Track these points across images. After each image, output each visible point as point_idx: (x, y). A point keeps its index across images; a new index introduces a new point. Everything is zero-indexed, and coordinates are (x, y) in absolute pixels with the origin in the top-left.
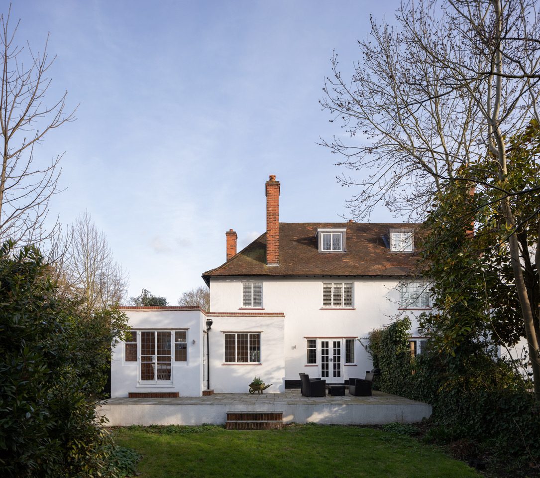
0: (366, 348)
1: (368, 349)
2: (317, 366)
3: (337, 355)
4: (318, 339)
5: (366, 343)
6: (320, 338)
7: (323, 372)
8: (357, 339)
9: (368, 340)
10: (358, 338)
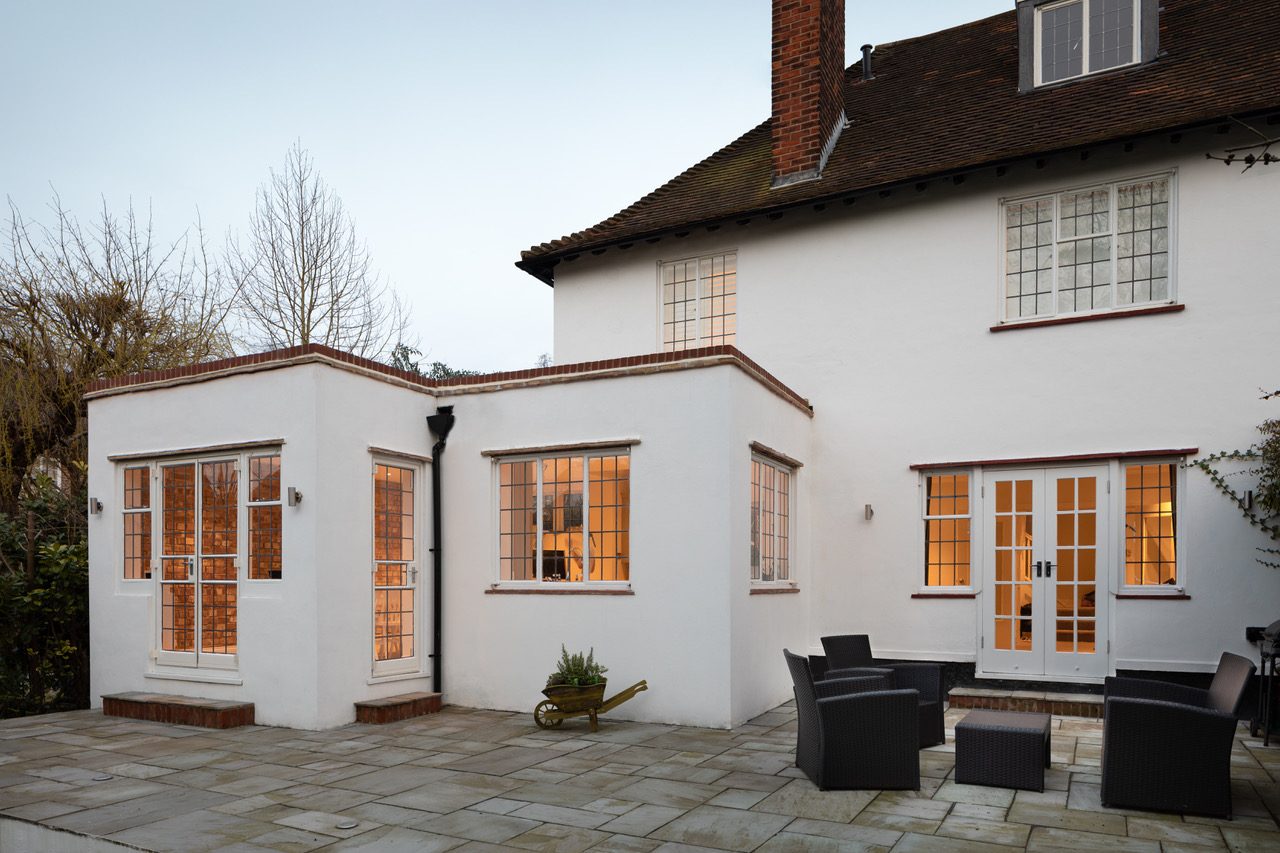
0: (1248, 505)
1: (1261, 513)
2: (972, 597)
3: (1076, 547)
4: (978, 474)
5: (1245, 479)
6: (986, 466)
7: (1002, 627)
8: (1190, 460)
9: (1258, 464)
10: (1199, 458)
